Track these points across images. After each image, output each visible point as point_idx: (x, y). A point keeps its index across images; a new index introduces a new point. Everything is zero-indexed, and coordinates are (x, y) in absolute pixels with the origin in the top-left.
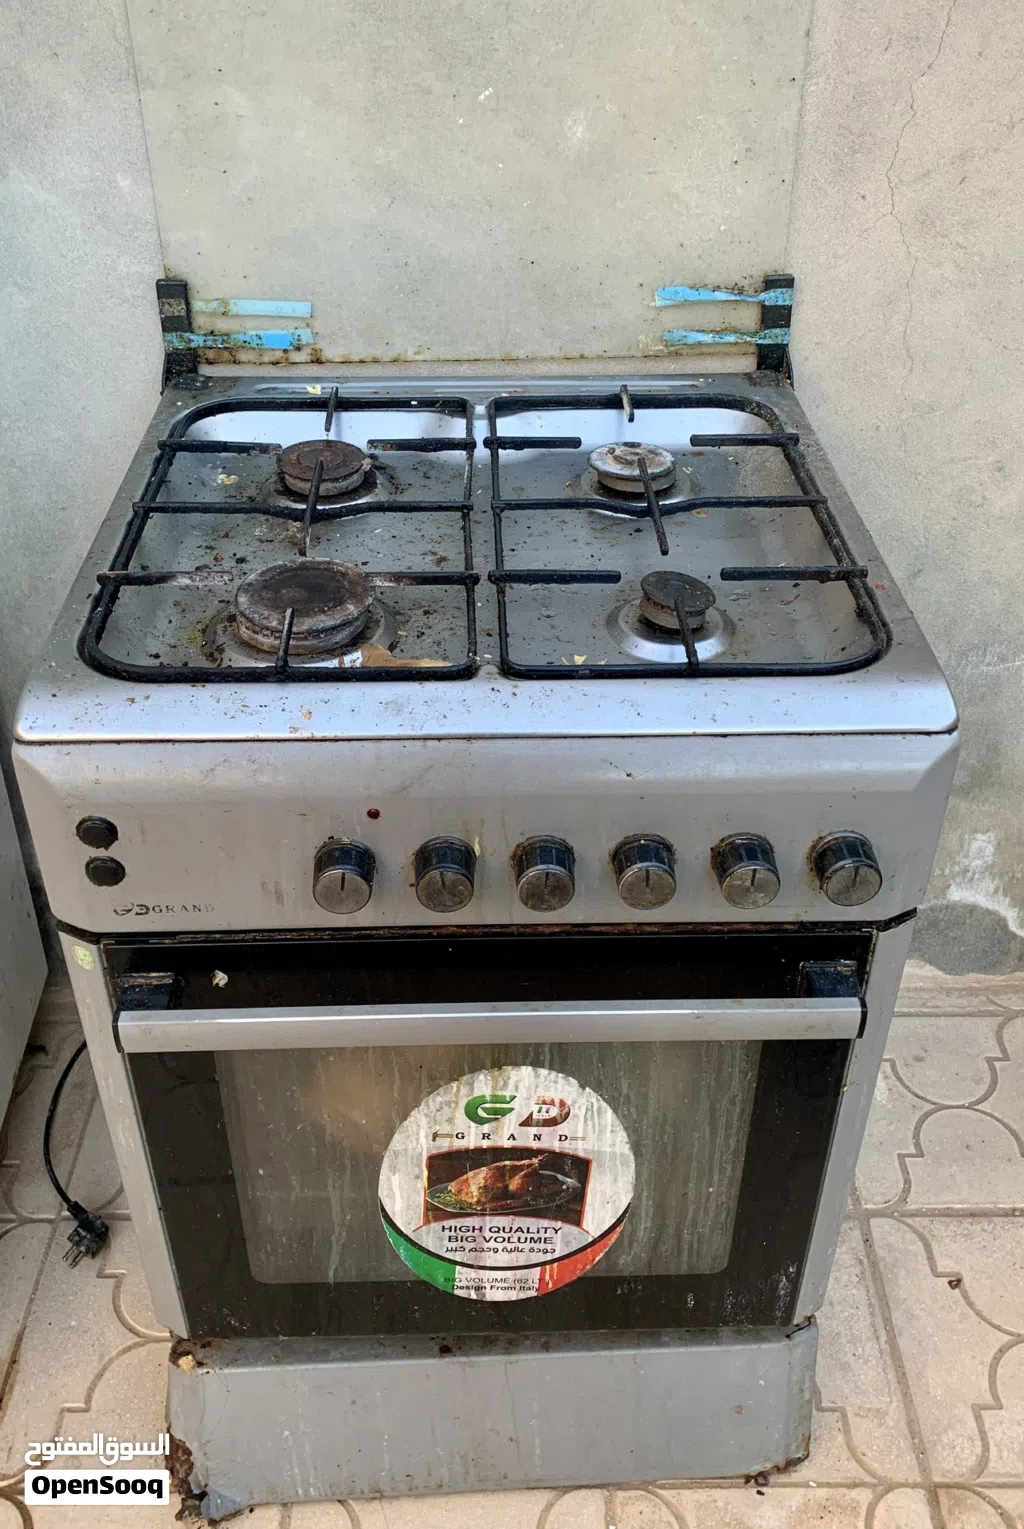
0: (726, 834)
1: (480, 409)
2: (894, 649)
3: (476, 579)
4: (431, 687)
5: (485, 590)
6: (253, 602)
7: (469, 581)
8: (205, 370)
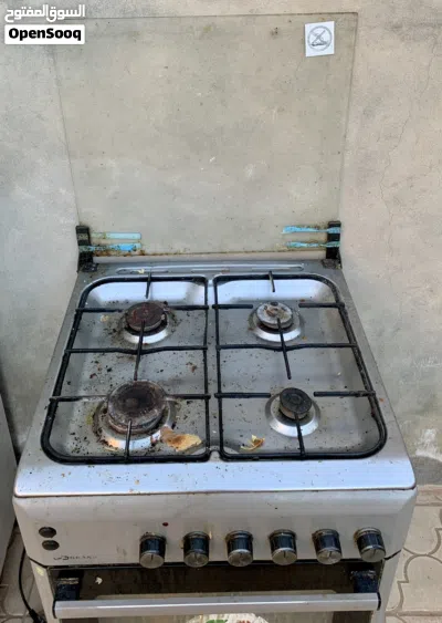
0: (318, 529)
1: (210, 282)
2: (388, 442)
3: (209, 397)
4: (191, 465)
5: (213, 402)
6: (115, 408)
7: (206, 398)
8: (96, 259)
